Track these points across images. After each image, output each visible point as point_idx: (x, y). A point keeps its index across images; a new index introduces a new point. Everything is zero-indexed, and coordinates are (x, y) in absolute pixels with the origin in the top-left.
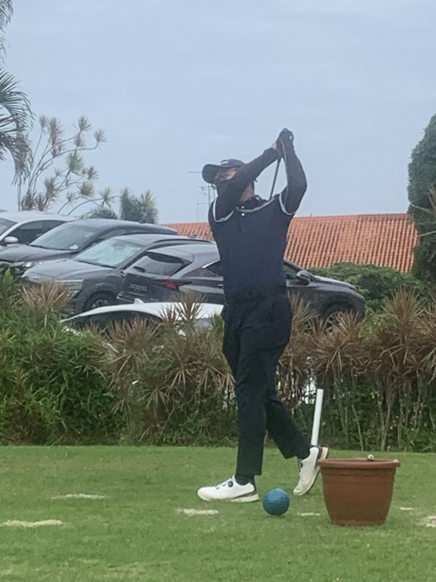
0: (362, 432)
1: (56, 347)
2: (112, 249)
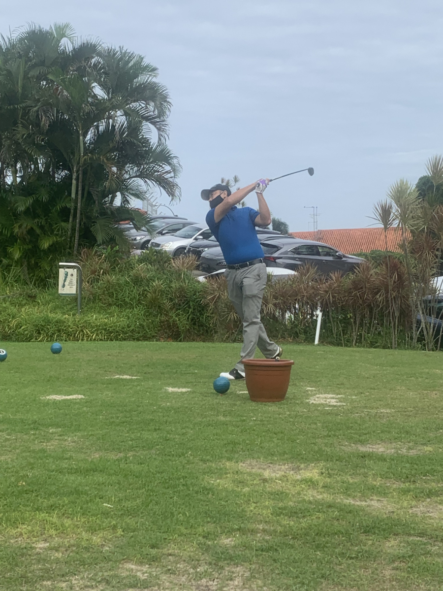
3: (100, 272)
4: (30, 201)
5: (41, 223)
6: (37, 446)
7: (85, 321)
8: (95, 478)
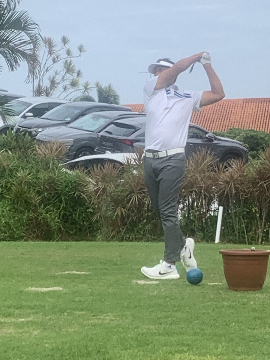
0: (247, 233)
1: (58, 181)
2: (91, 120)
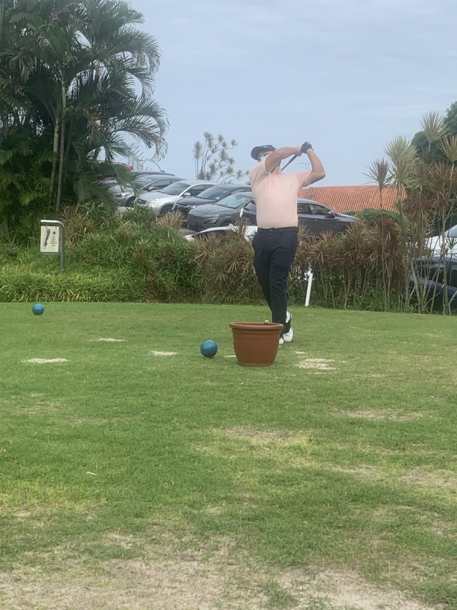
0: (334, 297)
3: (83, 230)
4: (9, 155)
5: (21, 178)
6: (18, 412)
7: (69, 281)
8: (78, 445)
